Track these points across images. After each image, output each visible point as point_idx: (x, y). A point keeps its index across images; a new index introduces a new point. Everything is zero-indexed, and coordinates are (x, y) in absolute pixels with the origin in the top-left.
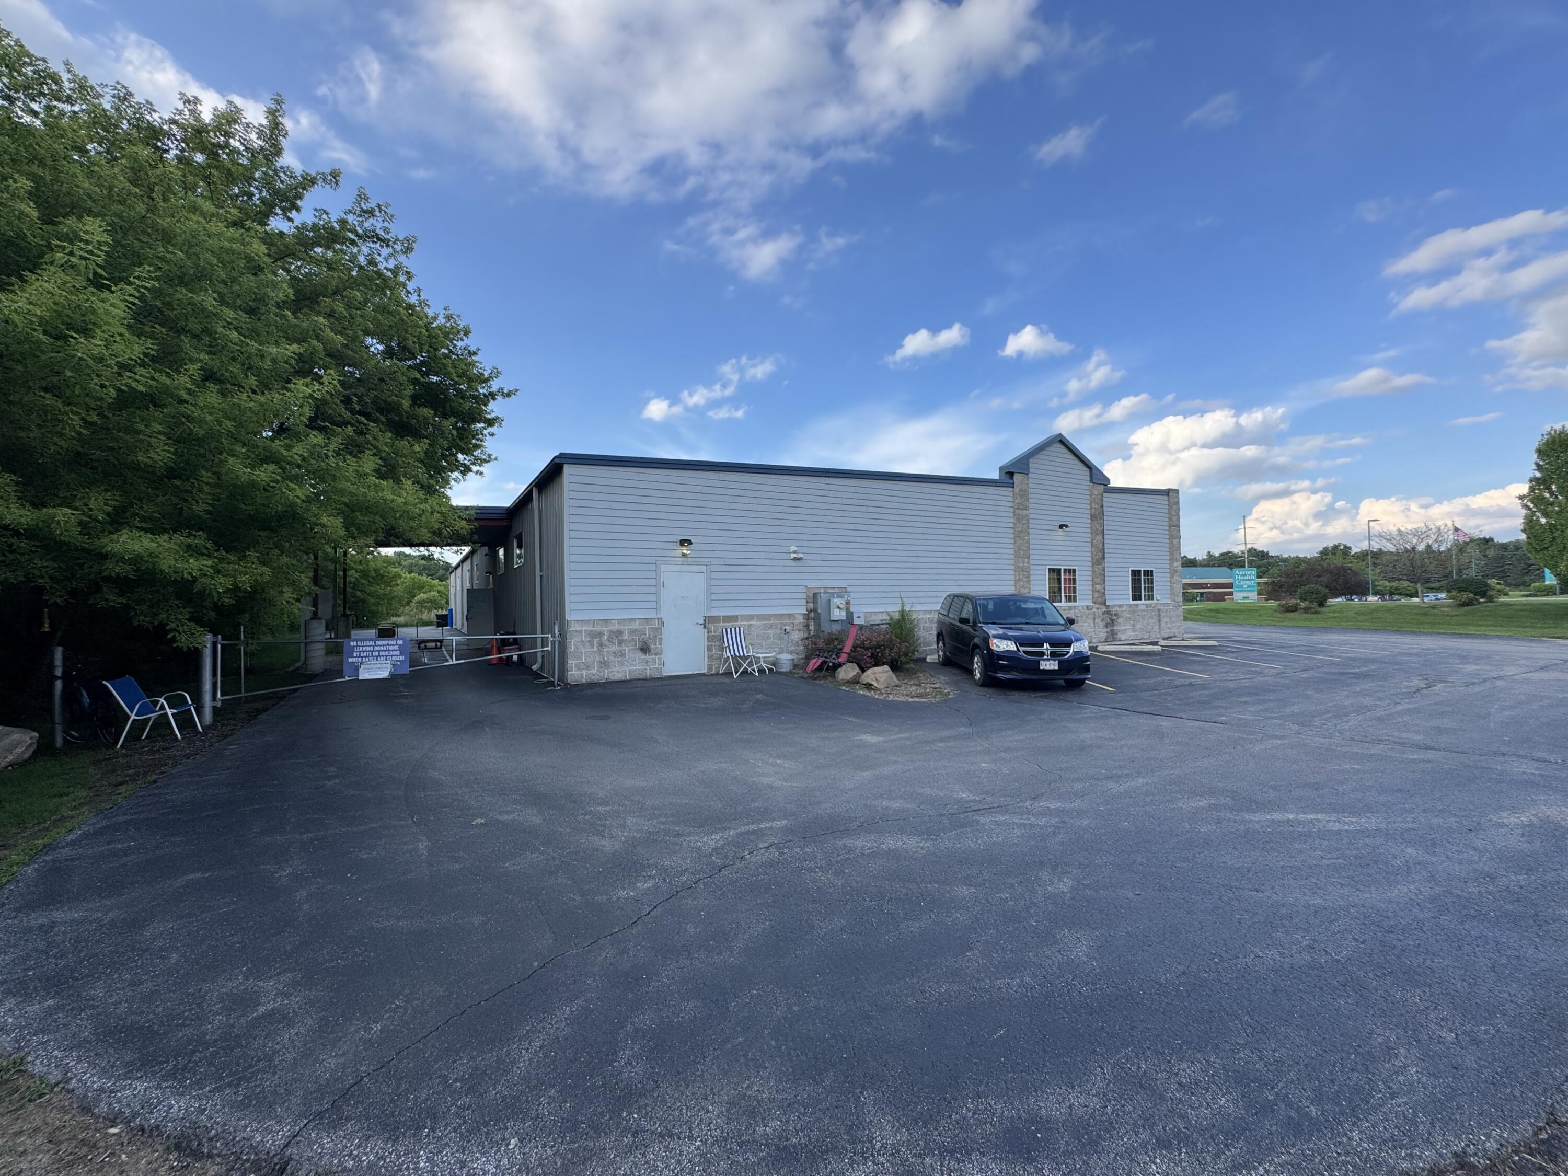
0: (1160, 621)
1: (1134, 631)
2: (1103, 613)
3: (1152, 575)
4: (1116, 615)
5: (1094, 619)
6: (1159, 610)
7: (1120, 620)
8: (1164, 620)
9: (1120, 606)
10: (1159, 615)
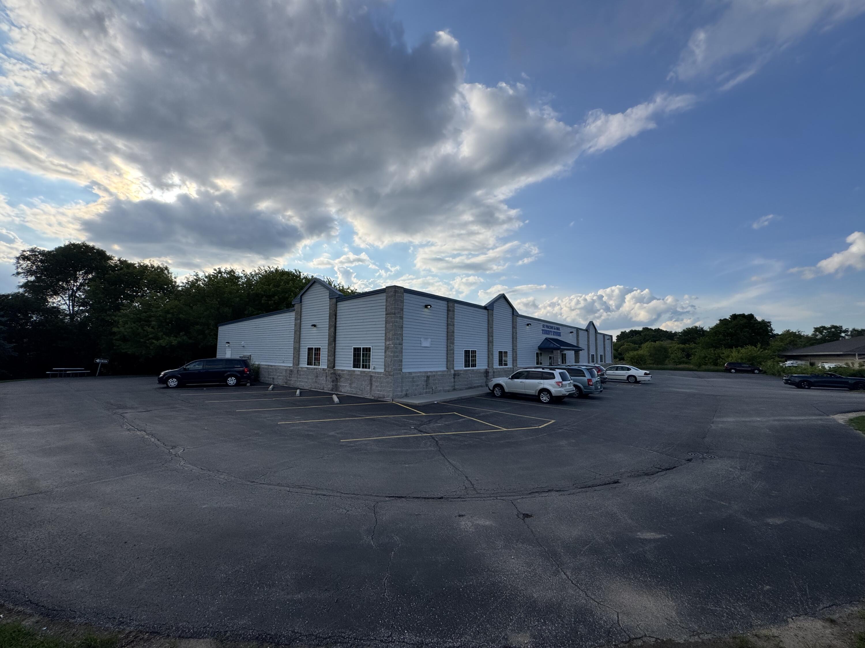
0: (371, 384)
1: (351, 387)
2: (331, 374)
3: (370, 351)
4: (339, 376)
5: (327, 377)
6: (371, 376)
7: (343, 379)
8: (375, 384)
9: (342, 370)
10: (371, 380)
